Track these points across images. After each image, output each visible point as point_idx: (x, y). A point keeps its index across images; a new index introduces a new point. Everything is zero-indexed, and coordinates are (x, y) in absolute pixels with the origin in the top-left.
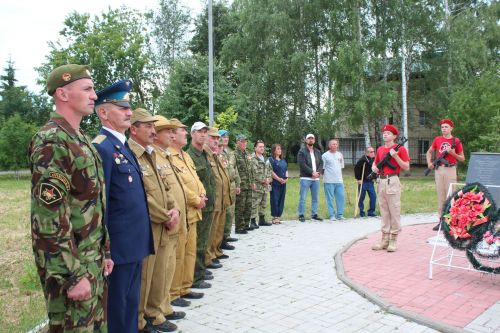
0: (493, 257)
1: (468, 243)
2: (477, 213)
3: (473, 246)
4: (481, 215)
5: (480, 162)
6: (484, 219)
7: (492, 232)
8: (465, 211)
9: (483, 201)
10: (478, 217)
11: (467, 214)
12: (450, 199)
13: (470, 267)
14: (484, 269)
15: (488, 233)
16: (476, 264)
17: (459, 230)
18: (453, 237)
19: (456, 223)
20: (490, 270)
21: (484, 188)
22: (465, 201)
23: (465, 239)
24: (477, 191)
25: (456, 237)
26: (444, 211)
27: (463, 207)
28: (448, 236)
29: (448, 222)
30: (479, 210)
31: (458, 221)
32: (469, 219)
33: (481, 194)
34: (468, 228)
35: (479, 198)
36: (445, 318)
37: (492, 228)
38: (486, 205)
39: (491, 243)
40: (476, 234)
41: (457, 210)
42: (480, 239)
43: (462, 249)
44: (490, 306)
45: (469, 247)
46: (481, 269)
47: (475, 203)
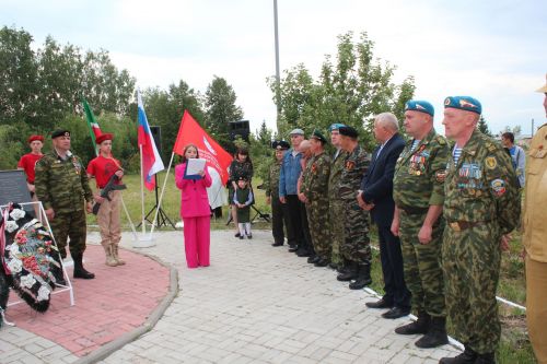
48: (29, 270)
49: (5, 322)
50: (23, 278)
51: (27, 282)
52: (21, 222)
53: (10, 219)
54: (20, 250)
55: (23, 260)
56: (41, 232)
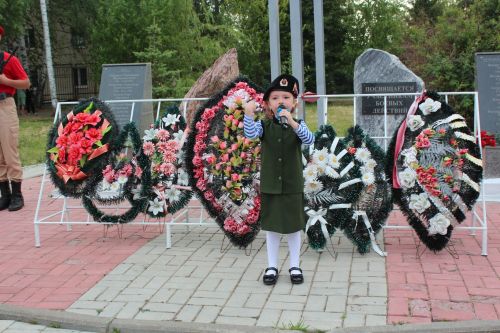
0: (115, 200)
1: (84, 185)
2: (93, 141)
3: (92, 188)
4: (99, 143)
5: (115, 77)
6: (103, 148)
7: (113, 167)
8: (76, 140)
9: (101, 124)
10: (95, 146)
11: (79, 144)
12: (58, 125)
13: (89, 219)
14: (107, 219)
15: (108, 167)
16: (97, 215)
17: (70, 169)
18: (62, 180)
19: (65, 158)
20: (114, 219)
21: (103, 104)
22: (76, 125)
23: (79, 181)
24: (93, 110)
25: (66, 178)
26: (51, 143)
27: (73, 134)
28: (57, 179)
29: (55, 159)
30: (95, 137)
31: (67, 155)
32: (82, 151)
33: (98, 114)
34: (82, 165)
35: (95, 120)
36: (42, 301)
37: (114, 160)
38: (106, 128)
39: (112, 180)
40: (93, 172)
41: (66, 140)
42: (100, 179)
43: (77, 195)
44: (111, 270)
45: (86, 192)
46: (103, 220)
47: (90, 126)
48: (423, 187)
49: (375, 248)
50: (414, 197)
51: (418, 203)
52: (431, 118)
53: (418, 112)
54: (418, 157)
55: (418, 171)
56: (458, 134)
